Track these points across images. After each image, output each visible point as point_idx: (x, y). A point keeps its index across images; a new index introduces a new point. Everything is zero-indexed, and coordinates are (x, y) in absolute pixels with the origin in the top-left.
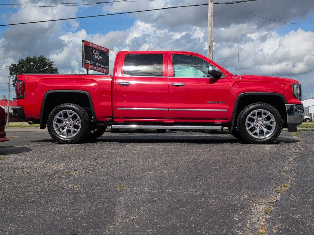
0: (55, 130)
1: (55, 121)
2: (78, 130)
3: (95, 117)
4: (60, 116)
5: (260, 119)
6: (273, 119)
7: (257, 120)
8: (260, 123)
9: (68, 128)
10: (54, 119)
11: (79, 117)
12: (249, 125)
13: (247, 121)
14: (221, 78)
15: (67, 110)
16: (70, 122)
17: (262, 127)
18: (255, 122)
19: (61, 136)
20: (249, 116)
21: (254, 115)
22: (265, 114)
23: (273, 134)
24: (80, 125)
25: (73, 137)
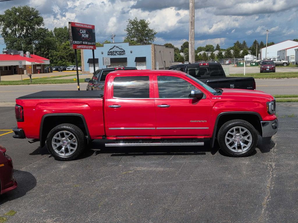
0: (54, 149)
1: (53, 142)
2: (75, 149)
3: (90, 136)
4: (58, 136)
5: (238, 134)
6: (250, 135)
7: (235, 135)
8: (238, 138)
9: (65, 146)
10: (53, 140)
11: (75, 137)
12: (228, 140)
13: (226, 137)
14: (202, 98)
15: (64, 131)
16: (67, 141)
17: (240, 142)
18: (234, 137)
19: (60, 154)
20: (228, 132)
21: (232, 131)
22: (242, 130)
23: (249, 148)
24: (76, 144)
25: (71, 155)
